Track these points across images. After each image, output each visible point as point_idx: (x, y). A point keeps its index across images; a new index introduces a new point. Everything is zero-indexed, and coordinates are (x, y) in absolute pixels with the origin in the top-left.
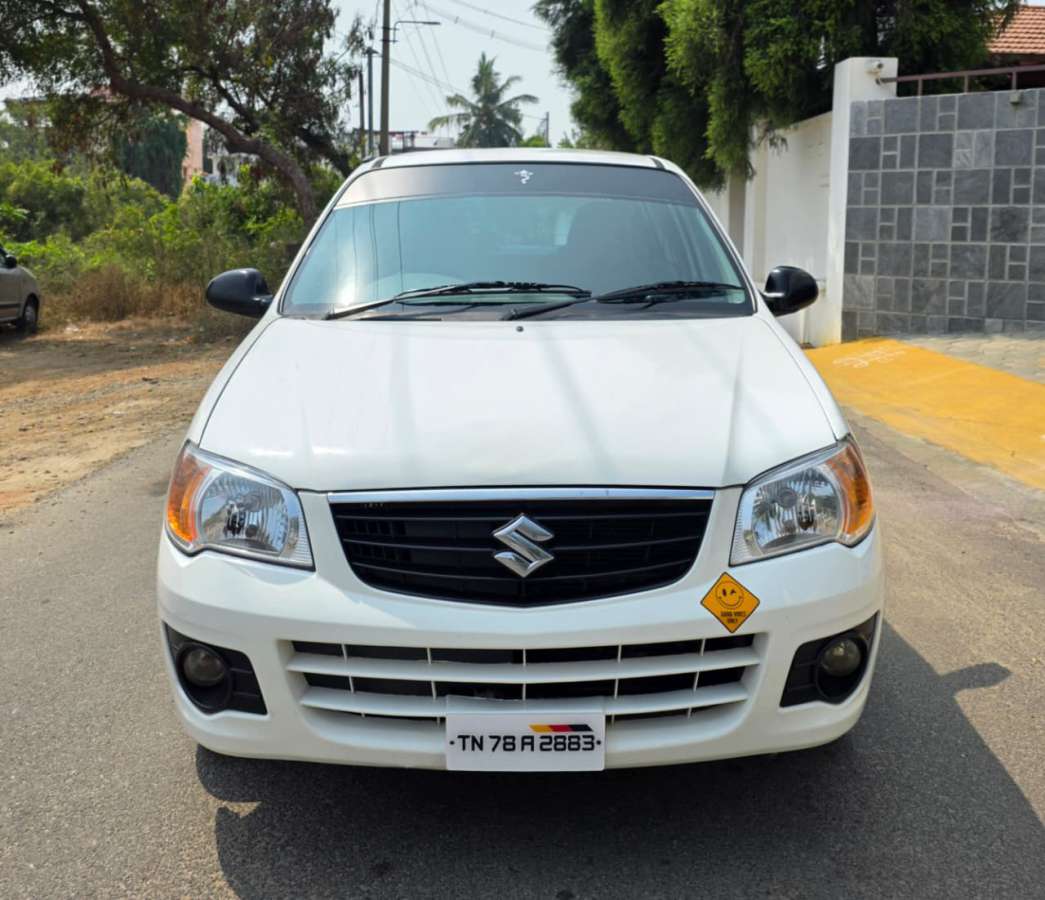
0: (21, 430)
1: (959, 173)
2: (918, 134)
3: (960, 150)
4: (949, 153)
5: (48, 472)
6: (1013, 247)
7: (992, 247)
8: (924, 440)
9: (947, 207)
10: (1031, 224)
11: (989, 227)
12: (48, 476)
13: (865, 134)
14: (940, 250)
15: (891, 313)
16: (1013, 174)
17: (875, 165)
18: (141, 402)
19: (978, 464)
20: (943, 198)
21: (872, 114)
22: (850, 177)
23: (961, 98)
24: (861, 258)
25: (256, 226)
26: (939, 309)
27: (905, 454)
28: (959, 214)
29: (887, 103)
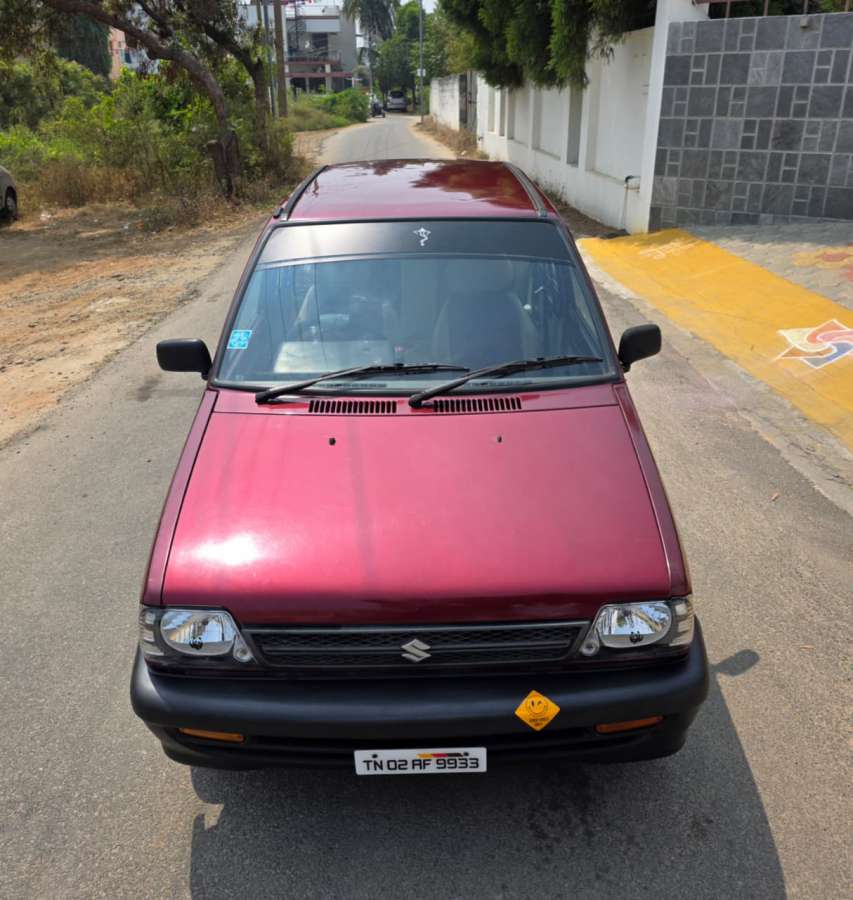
0: (30, 326)
1: (752, 89)
2: (722, 53)
3: (755, 69)
4: (745, 71)
5: (60, 374)
6: (788, 155)
7: (772, 153)
8: (692, 333)
9: (740, 119)
10: (805, 135)
11: (772, 136)
12: (60, 378)
13: (679, 53)
14: (731, 156)
15: (688, 209)
16: (795, 90)
17: (685, 82)
18: (115, 300)
19: (725, 357)
20: (737, 112)
21: (686, 34)
22: (664, 90)
23: (760, 21)
24: (668, 163)
25: (179, 112)
26: (726, 207)
27: (675, 347)
28: (749, 126)
29: (700, 24)
